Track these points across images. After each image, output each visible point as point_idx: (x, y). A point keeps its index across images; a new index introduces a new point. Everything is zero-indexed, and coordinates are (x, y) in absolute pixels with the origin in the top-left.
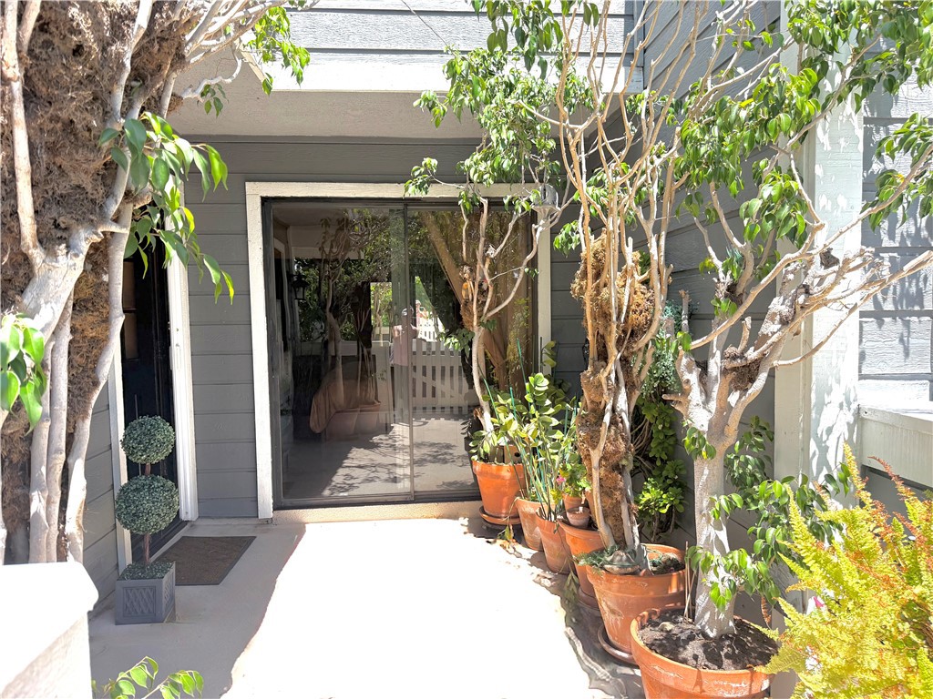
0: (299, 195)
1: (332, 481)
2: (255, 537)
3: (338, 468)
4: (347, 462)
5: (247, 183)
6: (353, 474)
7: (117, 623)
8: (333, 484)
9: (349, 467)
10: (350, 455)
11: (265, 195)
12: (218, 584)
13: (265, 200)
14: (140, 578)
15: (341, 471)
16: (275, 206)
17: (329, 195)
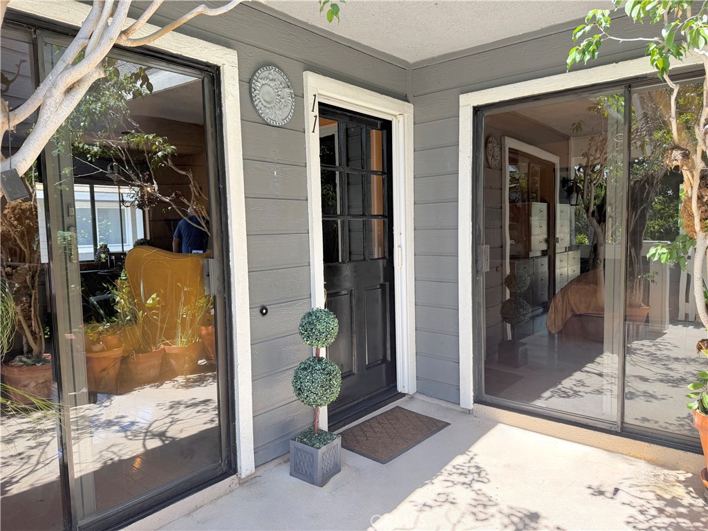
0: (507, 99)
1: (560, 383)
2: (448, 424)
3: (576, 371)
4: (589, 367)
5: (461, 96)
6: (587, 382)
7: (291, 475)
8: (560, 386)
9: (588, 372)
10: (598, 360)
11: (476, 105)
12: (383, 463)
13: (477, 110)
14: (305, 443)
15: (578, 375)
16: (487, 113)
17: (536, 92)
